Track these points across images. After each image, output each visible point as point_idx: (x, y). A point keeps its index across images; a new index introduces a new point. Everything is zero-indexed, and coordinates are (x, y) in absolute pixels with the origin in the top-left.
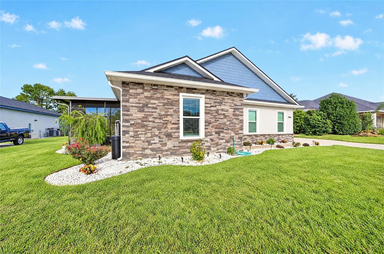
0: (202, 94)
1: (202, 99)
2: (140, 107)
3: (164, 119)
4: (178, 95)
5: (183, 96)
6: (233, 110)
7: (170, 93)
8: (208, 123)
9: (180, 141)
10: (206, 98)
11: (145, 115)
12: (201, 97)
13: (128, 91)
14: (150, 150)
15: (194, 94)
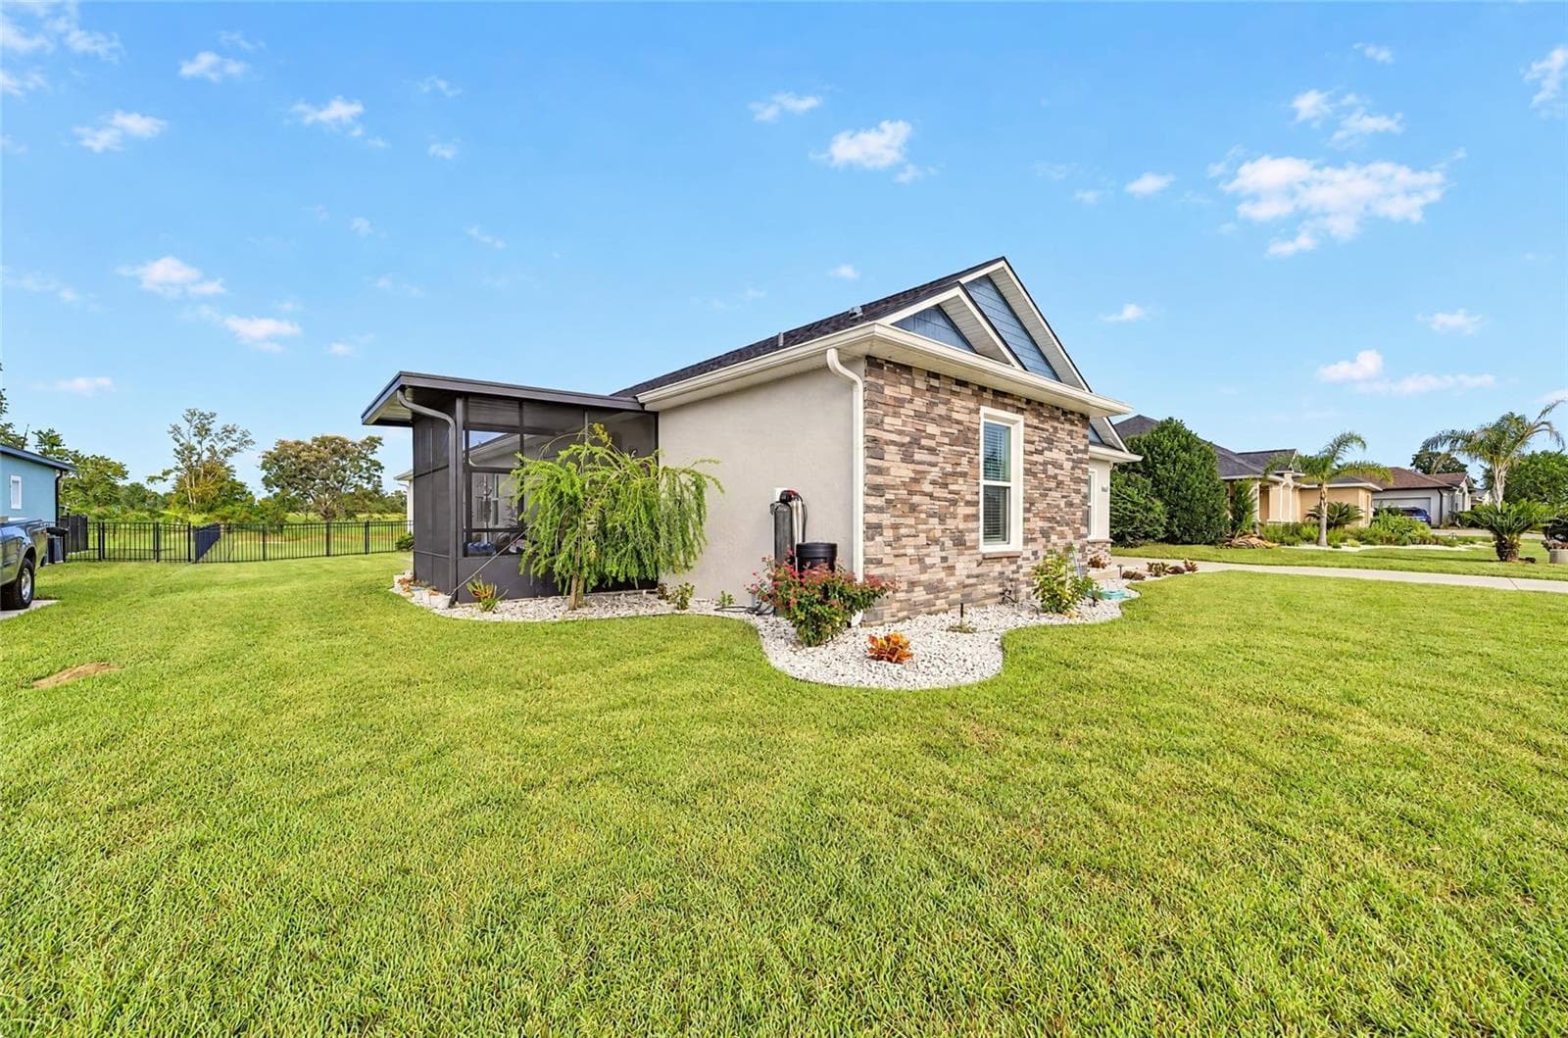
0: (1020, 410)
1: (1018, 426)
2: (903, 445)
3: (951, 487)
4: (977, 411)
5: (987, 416)
6: (1071, 464)
7: (964, 403)
8: (1030, 503)
9: (980, 557)
10: (1026, 425)
11: (914, 471)
12: (1014, 422)
13: (880, 390)
14: (922, 588)
15: (1006, 410)
